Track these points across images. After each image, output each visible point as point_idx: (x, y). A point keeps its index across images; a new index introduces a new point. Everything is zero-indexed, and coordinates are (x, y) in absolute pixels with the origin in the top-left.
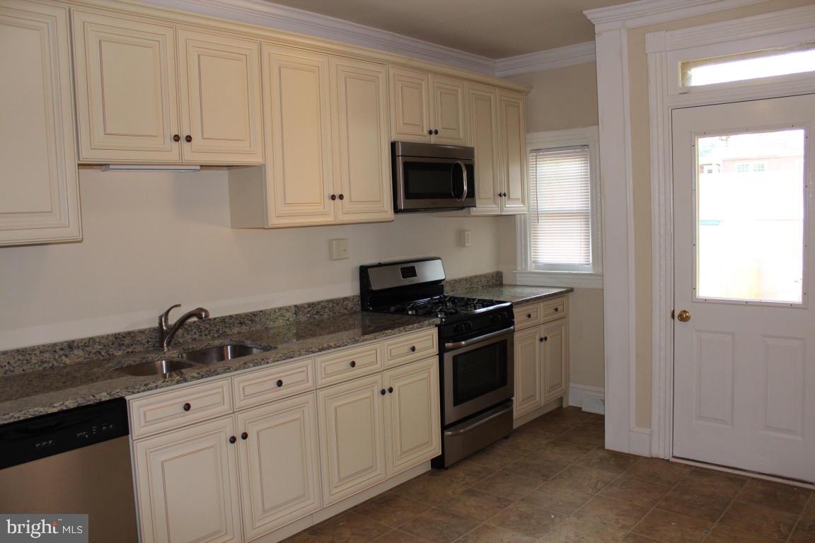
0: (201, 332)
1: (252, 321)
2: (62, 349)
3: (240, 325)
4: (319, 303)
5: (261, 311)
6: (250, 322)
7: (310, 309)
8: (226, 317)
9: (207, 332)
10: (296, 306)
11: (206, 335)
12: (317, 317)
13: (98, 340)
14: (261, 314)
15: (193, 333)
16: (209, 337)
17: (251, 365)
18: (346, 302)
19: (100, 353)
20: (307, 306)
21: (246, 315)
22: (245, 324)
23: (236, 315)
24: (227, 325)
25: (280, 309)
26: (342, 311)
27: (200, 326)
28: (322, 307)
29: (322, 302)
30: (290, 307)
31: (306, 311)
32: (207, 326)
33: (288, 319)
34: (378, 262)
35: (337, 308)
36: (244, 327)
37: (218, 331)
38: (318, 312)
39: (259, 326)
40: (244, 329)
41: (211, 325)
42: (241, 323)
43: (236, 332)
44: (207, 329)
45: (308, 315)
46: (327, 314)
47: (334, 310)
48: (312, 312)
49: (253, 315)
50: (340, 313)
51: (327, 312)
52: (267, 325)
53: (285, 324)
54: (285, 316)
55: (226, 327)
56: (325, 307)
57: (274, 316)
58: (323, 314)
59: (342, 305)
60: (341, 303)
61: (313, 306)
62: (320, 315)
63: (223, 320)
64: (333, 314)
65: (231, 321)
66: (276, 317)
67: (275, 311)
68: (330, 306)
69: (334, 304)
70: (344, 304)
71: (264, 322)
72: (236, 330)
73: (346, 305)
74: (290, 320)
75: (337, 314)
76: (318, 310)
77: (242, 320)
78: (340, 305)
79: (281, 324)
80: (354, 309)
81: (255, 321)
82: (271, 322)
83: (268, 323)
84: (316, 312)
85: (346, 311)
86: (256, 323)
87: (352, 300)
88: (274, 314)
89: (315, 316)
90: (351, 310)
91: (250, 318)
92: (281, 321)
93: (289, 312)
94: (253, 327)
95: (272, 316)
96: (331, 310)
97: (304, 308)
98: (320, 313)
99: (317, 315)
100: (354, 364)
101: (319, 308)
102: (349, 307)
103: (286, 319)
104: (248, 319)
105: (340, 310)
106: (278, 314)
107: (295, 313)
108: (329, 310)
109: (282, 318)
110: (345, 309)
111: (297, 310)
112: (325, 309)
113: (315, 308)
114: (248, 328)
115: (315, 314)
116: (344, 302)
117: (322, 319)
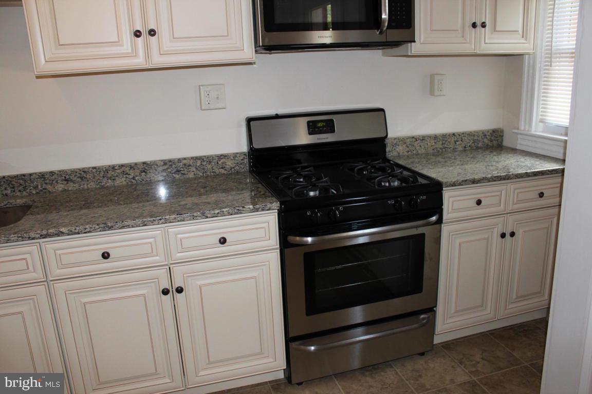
1: (82, 178)
3: (65, 182)
4: (179, 160)
5: (94, 168)
6: (79, 179)
7: (165, 167)
8: (46, 173)
10: (144, 163)
12: (177, 176)
14: (94, 170)
18: (222, 161)
20: (162, 163)
21: (74, 172)
22: (74, 182)
23: (60, 171)
24: (48, 181)
25: (122, 166)
26: (217, 171)
28: (185, 165)
29: (185, 159)
30: (136, 164)
31: (161, 168)
32: (22, 182)
33: (134, 178)
34: (275, 114)
35: (209, 167)
36: (71, 184)
37: (36, 187)
38: (178, 171)
39: (92, 184)
40: (71, 187)
41: (25, 181)
42: (66, 180)
43: (60, 189)
46: (193, 173)
47: (204, 169)
48: (169, 170)
49: (83, 171)
50: (213, 172)
51: (193, 171)
52: (103, 184)
53: (130, 183)
54: (129, 175)
55: (46, 183)
56: (190, 165)
57: (113, 173)
58: (186, 173)
59: (218, 163)
60: (215, 161)
61: (170, 163)
62: (182, 174)
63: (42, 176)
64: (203, 174)
65: (53, 177)
66: (115, 175)
67: (113, 168)
68: (198, 165)
69: (204, 162)
70: (220, 163)
71: (99, 179)
72: (60, 187)
73: (223, 163)
74: (136, 178)
75: (208, 173)
76: (179, 169)
77: (67, 177)
78: (213, 163)
79: (124, 183)
80: (235, 168)
81: (86, 178)
82: (110, 181)
83: (104, 181)
84: (175, 170)
85: (223, 171)
86: (88, 181)
87: (232, 158)
88: (113, 171)
89: (174, 175)
90: (231, 170)
91: (79, 175)
92: (124, 179)
93: (134, 169)
94: (84, 185)
95: (111, 173)
96: (199, 169)
97: (157, 165)
98: (182, 172)
99: (178, 174)
100: (109, 255)
101: (181, 167)
102: (228, 166)
103: (131, 177)
104: (75, 176)
105: (213, 169)
106: (118, 171)
107: (144, 171)
108: (196, 169)
109: (125, 176)
110: (222, 168)
111: (146, 168)
112: (190, 167)
113: (174, 166)
114: (77, 185)
115: (175, 173)
116: (220, 161)
117: (185, 178)
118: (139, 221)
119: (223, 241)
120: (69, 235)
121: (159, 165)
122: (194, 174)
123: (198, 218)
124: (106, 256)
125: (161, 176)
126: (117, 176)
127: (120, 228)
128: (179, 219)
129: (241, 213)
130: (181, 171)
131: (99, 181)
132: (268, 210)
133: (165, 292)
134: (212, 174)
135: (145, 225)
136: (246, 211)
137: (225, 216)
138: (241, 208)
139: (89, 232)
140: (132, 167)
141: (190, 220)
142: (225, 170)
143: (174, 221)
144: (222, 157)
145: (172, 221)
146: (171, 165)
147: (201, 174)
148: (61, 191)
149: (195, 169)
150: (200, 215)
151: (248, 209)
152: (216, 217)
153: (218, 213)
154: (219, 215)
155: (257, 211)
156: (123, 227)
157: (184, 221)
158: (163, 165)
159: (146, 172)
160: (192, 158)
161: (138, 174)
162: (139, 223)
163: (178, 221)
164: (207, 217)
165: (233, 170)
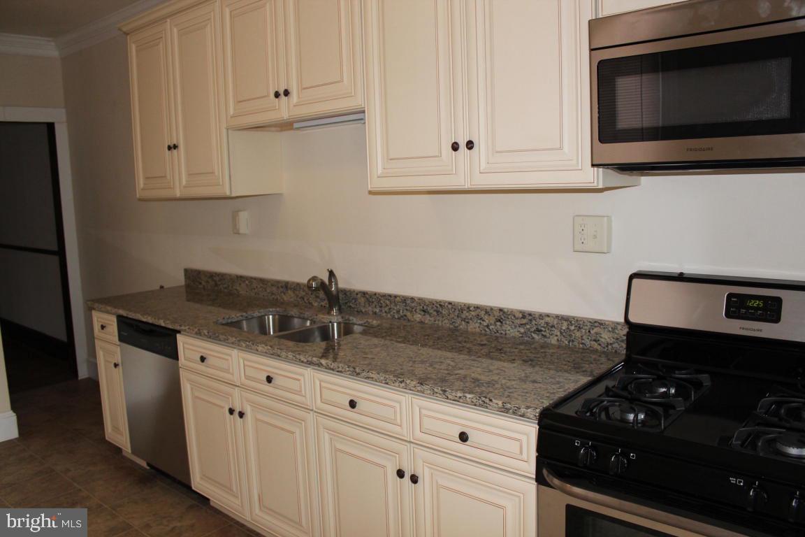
0: (381, 307)
1: (438, 312)
3: (423, 313)
4: (541, 316)
5: (450, 303)
6: (435, 313)
7: (524, 321)
8: (408, 298)
9: (387, 309)
10: (501, 310)
11: (386, 312)
12: (536, 337)
14: (450, 306)
15: (374, 305)
16: (389, 316)
18: (596, 330)
20: (521, 316)
21: (432, 303)
22: (430, 314)
23: (420, 299)
24: (408, 308)
25: (477, 308)
26: (587, 342)
27: (380, 300)
28: (547, 323)
29: (548, 316)
30: (492, 309)
31: (518, 322)
32: (388, 302)
33: (488, 326)
34: (679, 271)
35: (578, 334)
36: (427, 316)
37: (398, 312)
38: (538, 331)
39: (446, 321)
40: (428, 319)
41: (391, 302)
42: (423, 311)
43: (418, 319)
44: (387, 305)
45: (522, 330)
46: (556, 338)
47: (570, 336)
48: (528, 327)
49: (440, 305)
50: (582, 344)
51: (557, 336)
52: (456, 325)
53: (483, 332)
54: (483, 321)
55: (407, 310)
56: (553, 326)
57: (467, 314)
58: (548, 335)
59: (589, 331)
60: (586, 327)
61: (530, 318)
62: (542, 335)
63: (405, 300)
64: (569, 342)
65: (413, 305)
66: (469, 317)
67: (468, 307)
68: (564, 328)
69: (572, 325)
70: (592, 332)
71: (453, 318)
72: (418, 317)
73: (596, 333)
74: (491, 327)
75: (576, 343)
76: (540, 328)
77: (425, 307)
78: (584, 331)
79: (478, 330)
80: (614, 346)
81: (441, 313)
82: (463, 322)
83: (459, 321)
84: (535, 328)
85: (596, 345)
86: (443, 317)
87: (610, 329)
88: (468, 312)
89: (533, 335)
90: (607, 346)
91: (435, 308)
92: (477, 325)
93: (489, 315)
94: (439, 320)
95: (465, 314)
96: (564, 334)
97: (515, 316)
98: (543, 333)
99: (538, 335)
100: (355, 404)
101: (542, 325)
102: (603, 340)
103: (485, 324)
104: (433, 308)
105: (582, 339)
106: (473, 313)
107: (500, 321)
108: (561, 333)
109: (479, 321)
110: (595, 340)
111: (503, 317)
112: (554, 329)
113: (534, 322)
114: (432, 319)
115: (534, 332)
116: (593, 329)
117: (545, 342)
118: (381, 376)
121: (517, 316)
122: (558, 340)
123: (438, 395)
124: (353, 404)
125: (518, 331)
126: (471, 319)
127: (366, 378)
128: (419, 388)
129: (487, 408)
130: (542, 331)
131: (453, 321)
132: (520, 416)
133: (400, 474)
134: (581, 346)
135: (387, 384)
136: (492, 406)
137: (467, 404)
140: (488, 311)
141: (430, 394)
142: (600, 345)
143: (414, 389)
144: (596, 324)
145: (412, 388)
146: (531, 320)
147: (567, 342)
148: (419, 322)
149: (559, 334)
151: (496, 406)
152: (458, 401)
153: (460, 397)
154: (461, 400)
155: (507, 413)
156: (368, 378)
157: (423, 393)
158: (522, 318)
159: (501, 322)
160: (557, 317)
161: (493, 322)
163: (418, 391)
164: (448, 398)
165: (610, 347)
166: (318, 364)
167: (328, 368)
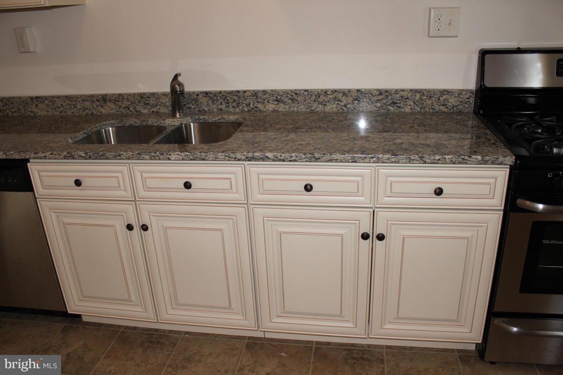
0: (228, 103)
1: (292, 100)
2: (98, 100)
3: (276, 103)
4: (397, 91)
5: (306, 91)
6: (290, 101)
7: (381, 97)
8: (259, 91)
9: (235, 104)
10: (358, 91)
11: (233, 107)
12: (392, 109)
13: (126, 97)
14: (306, 93)
15: (219, 103)
16: (237, 110)
17: (147, 157)
18: (444, 97)
19: (128, 108)
20: (378, 93)
21: (286, 92)
22: (284, 103)
23: (272, 91)
24: (259, 100)
25: (335, 91)
26: (437, 108)
27: (226, 97)
28: (402, 97)
29: (403, 90)
30: (349, 91)
31: (376, 98)
32: (236, 98)
33: (345, 106)
35: (429, 102)
36: (282, 105)
37: (248, 105)
38: (394, 103)
39: (302, 107)
40: (282, 108)
41: (239, 97)
42: (277, 101)
43: (271, 109)
44: (235, 101)
45: (379, 105)
46: (409, 107)
47: (422, 104)
48: (384, 101)
49: (295, 93)
50: (432, 109)
51: (410, 105)
52: (313, 108)
53: (340, 111)
54: (341, 101)
55: (258, 102)
56: (407, 98)
57: (325, 98)
58: (402, 106)
59: (439, 99)
60: (436, 96)
61: (387, 94)
62: (397, 106)
63: (255, 94)
64: (421, 109)
65: (265, 96)
66: (327, 100)
67: (326, 92)
68: (417, 99)
69: (424, 96)
70: (441, 99)
71: (310, 103)
72: (271, 107)
73: (445, 100)
74: (348, 106)
75: (427, 109)
76: (395, 101)
77: (279, 97)
78: (434, 99)
79: (335, 110)
80: (458, 107)
81: (297, 100)
82: (320, 106)
83: (315, 105)
84: (391, 102)
85: (443, 109)
86: (298, 103)
87: (456, 95)
88: (325, 96)
89: (388, 107)
90: (453, 108)
91: (290, 97)
92: (335, 106)
93: (347, 96)
94: (294, 107)
95: (322, 98)
96: (417, 103)
97: (372, 94)
98: (398, 104)
99: (393, 107)
100: (311, 188)
101: (397, 98)
102: (450, 104)
103: (343, 104)
104: (287, 97)
105: (432, 105)
106: (330, 96)
107: (357, 100)
108: (414, 102)
109: (336, 102)
110: (443, 105)
111: (360, 96)
112: (408, 100)
113: (390, 97)
114: (287, 107)
115: (390, 105)
116: (442, 97)
117: (400, 112)
118: (348, 156)
119: (439, 192)
120: (274, 161)
121: (374, 94)
122: (411, 109)
123: (414, 162)
124: (308, 188)
125: (375, 106)
126: (328, 102)
127: (327, 162)
128: (393, 160)
129: (466, 163)
130: (397, 103)
131: (309, 105)
132: (499, 164)
133: (365, 236)
134: (431, 110)
135: (355, 162)
136: (472, 161)
137: (446, 164)
138: (467, 158)
139: (295, 161)
140: (345, 93)
141: (406, 163)
142: (447, 108)
143: (388, 161)
144: (445, 93)
145: (385, 161)
146: (387, 96)
147: (419, 110)
148: (272, 111)
149: (412, 104)
150: (418, 159)
151: (476, 160)
152: (436, 163)
153: (439, 159)
154: (440, 162)
155: (485, 164)
156: (331, 161)
157: (398, 163)
158: (379, 95)
159: (359, 101)
160: (411, 90)
161: (351, 102)
162: (349, 158)
163: (392, 162)
164: (425, 163)
165: (455, 108)
166: (261, 158)
167: (276, 159)
